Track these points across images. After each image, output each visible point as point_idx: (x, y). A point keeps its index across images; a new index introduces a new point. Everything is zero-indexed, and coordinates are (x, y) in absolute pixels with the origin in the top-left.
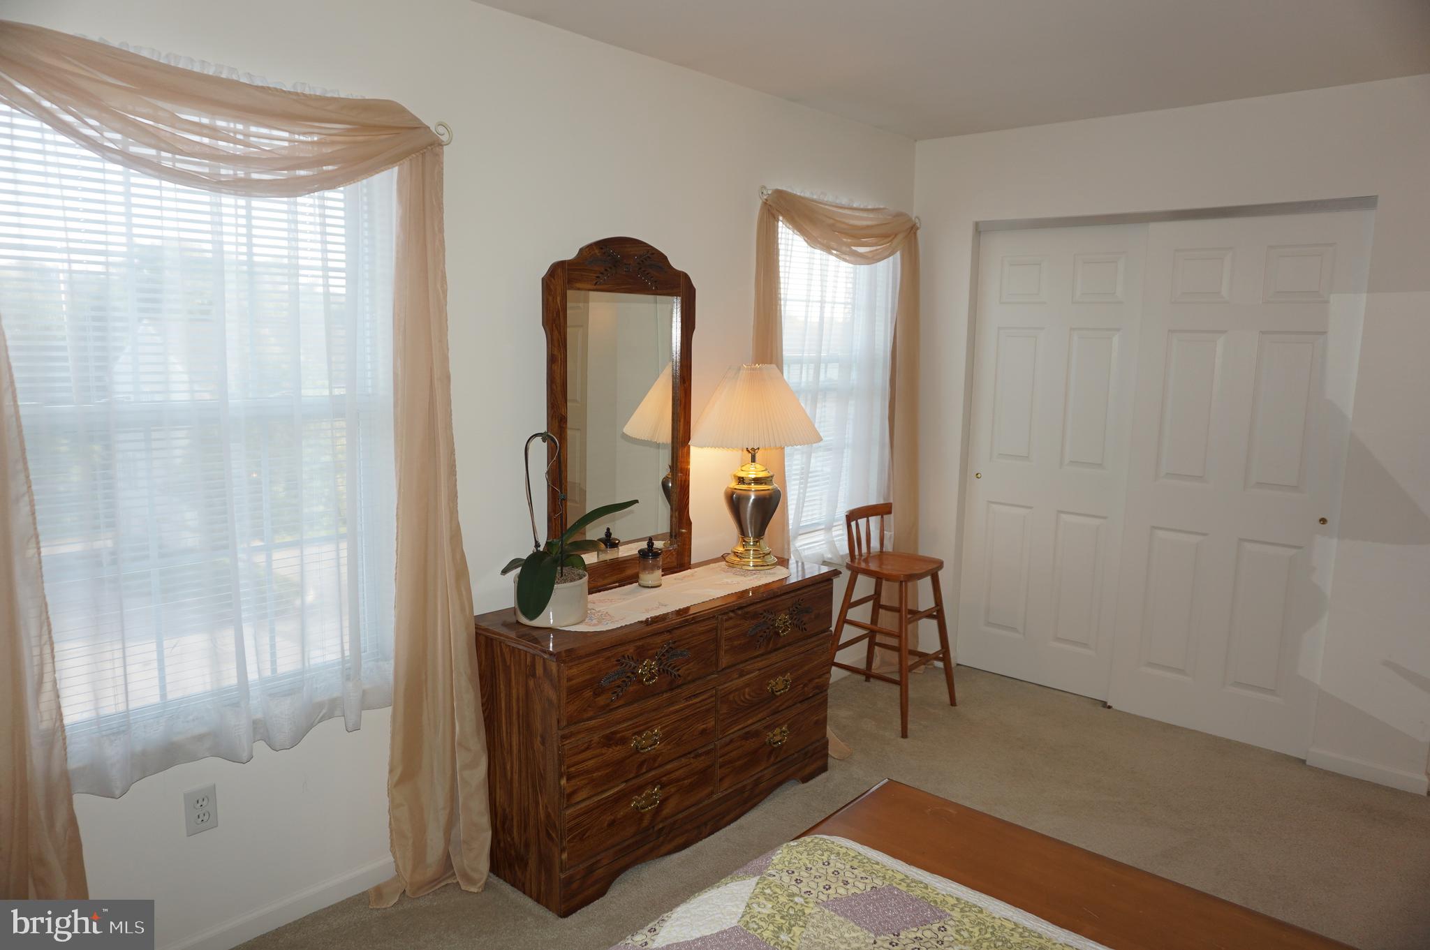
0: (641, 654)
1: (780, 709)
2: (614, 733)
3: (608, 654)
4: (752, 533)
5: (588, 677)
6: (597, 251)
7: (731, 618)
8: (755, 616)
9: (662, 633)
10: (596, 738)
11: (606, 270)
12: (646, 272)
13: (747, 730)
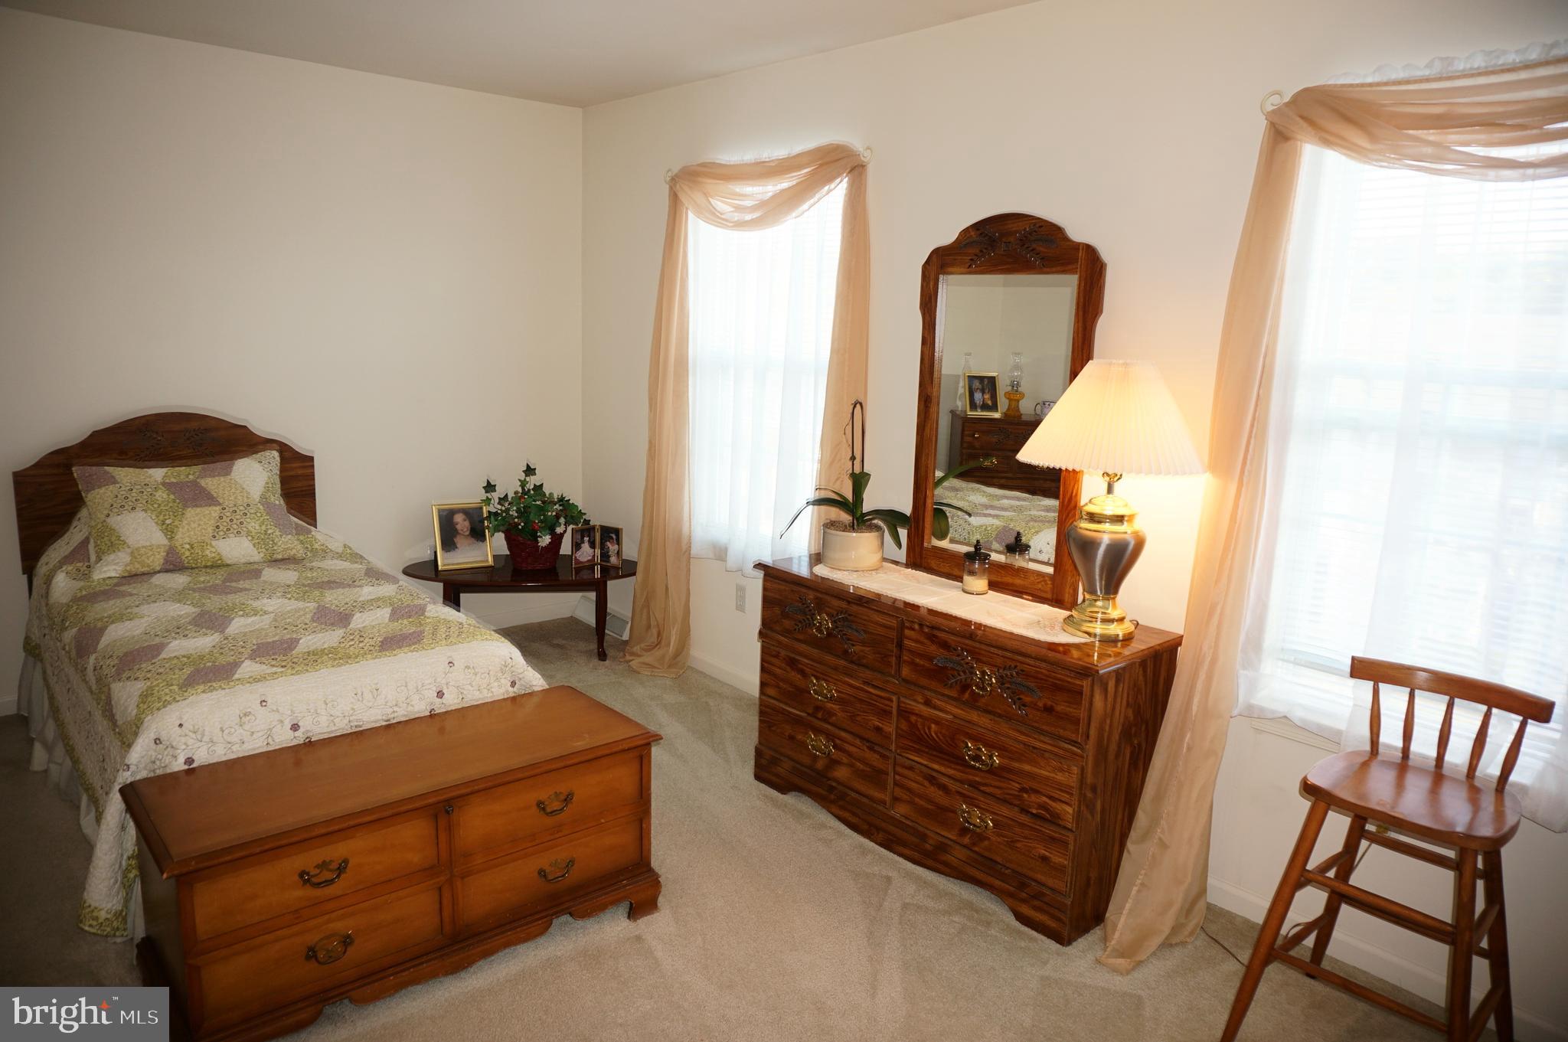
0: (820, 606)
1: (982, 788)
2: (798, 661)
3: (795, 588)
4: (1101, 590)
5: (777, 596)
6: (972, 233)
7: (913, 629)
8: (945, 645)
9: (843, 600)
10: (783, 653)
11: (981, 251)
12: (1031, 249)
13: (934, 774)
